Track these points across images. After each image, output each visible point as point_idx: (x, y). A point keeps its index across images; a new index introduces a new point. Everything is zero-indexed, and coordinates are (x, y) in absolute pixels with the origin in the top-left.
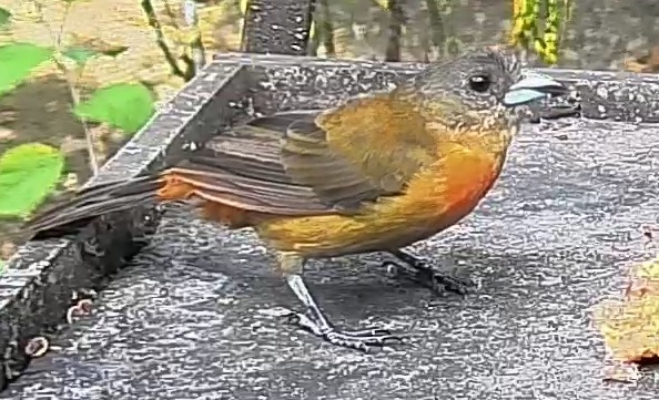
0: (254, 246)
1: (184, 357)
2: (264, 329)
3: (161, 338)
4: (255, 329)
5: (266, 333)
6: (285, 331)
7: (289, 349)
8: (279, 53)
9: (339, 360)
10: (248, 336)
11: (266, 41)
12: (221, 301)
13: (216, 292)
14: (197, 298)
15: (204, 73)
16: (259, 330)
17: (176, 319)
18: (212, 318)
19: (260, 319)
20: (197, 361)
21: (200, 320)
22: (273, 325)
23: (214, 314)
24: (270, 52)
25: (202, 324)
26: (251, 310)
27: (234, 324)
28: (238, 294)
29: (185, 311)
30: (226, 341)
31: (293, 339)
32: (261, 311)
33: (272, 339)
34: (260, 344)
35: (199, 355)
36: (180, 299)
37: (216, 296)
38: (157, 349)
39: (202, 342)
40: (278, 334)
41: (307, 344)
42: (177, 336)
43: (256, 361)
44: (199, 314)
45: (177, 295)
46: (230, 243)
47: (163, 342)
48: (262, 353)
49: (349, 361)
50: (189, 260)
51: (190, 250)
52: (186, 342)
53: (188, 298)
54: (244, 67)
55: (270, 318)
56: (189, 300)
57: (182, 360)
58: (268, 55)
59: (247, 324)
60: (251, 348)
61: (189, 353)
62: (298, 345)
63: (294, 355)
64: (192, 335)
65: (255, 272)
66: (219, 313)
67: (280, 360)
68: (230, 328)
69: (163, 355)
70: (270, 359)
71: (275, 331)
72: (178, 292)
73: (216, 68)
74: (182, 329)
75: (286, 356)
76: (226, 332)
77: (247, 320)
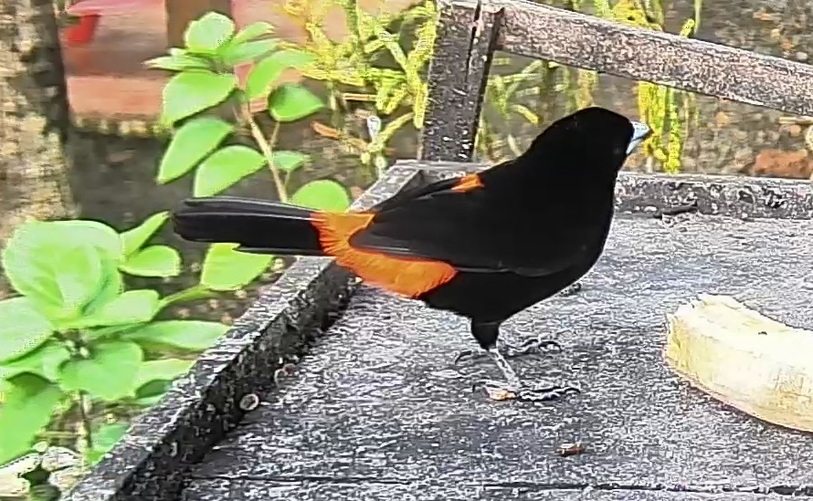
0: (428, 320)
1: (371, 411)
2: (437, 388)
3: (352, 395)
4: (429, 388)
5: (438, 391)
6: (454, 389)
7: (457, 404)
8: (449, 160)
9: (498, 413)
10: (423, 394)
11: (438, 150)
12: (401, 365)
13: (397, 357)
14: (381, 363)
15: (387, 177)
16: (432, 389)
17: (364, 380)
18: (393, 378)
19: (433, 380)
20: (382, 414)
21: (383, 380)
22: (444, 384)
23: (394, 375)
24: (442, 160)
25: (386, 384)
26: (425, 372)
27: (412, 384)
28: (415, 359)
29: (371, 373)
30: (405, 398)
31: (460, 396)
32: (433, 373)
33: (443, 396)
34: (433, 400)
35: (383, 409)
36: (368, 363)
37: (397, 361)
38: (349, 404)
39: (385, 399)
40: (449, 392)
41: (472, 401)
42: (365, 394)
43: (430, 414)
44: (382, 375)
45: (365, 360)
46: (409, 317)
47: (353, 398)
48: (435, 408)
49: (506, 414)
50: (375, 331)
51: (376, 323)
52: (373, 399)
53: (374, 362)
54: (421, 172)
55: (442, 379)
56: (374, 364)
57: (368, 413)
58: (440, 162)
59: (424, 384)
60: (426, 403)
61: (375, 407)
62: (465, 401)
63: (462, 410)
64: (377, 393)
65: (429, 341)
66: (399, 374)
67: (450, 413)
68: (409, 387)
69: (353, 410)
70: (441, 413)
71: (445, 390)
72: (365, 358)
73: (397, 172)
74: (368, 388)
75: (454, 410)
76: (405, 390)
77: (422, 380)
